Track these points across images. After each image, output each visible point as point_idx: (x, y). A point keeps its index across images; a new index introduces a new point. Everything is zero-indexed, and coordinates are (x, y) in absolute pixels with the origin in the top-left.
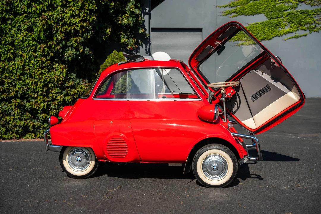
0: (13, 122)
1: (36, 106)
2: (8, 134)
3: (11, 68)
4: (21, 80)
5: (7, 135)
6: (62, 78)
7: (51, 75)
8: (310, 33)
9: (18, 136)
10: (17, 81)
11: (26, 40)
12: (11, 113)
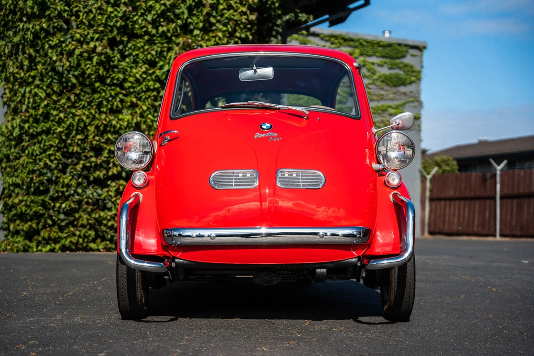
3: (118, 126)
11: (144, 79)
12: (107, 204)
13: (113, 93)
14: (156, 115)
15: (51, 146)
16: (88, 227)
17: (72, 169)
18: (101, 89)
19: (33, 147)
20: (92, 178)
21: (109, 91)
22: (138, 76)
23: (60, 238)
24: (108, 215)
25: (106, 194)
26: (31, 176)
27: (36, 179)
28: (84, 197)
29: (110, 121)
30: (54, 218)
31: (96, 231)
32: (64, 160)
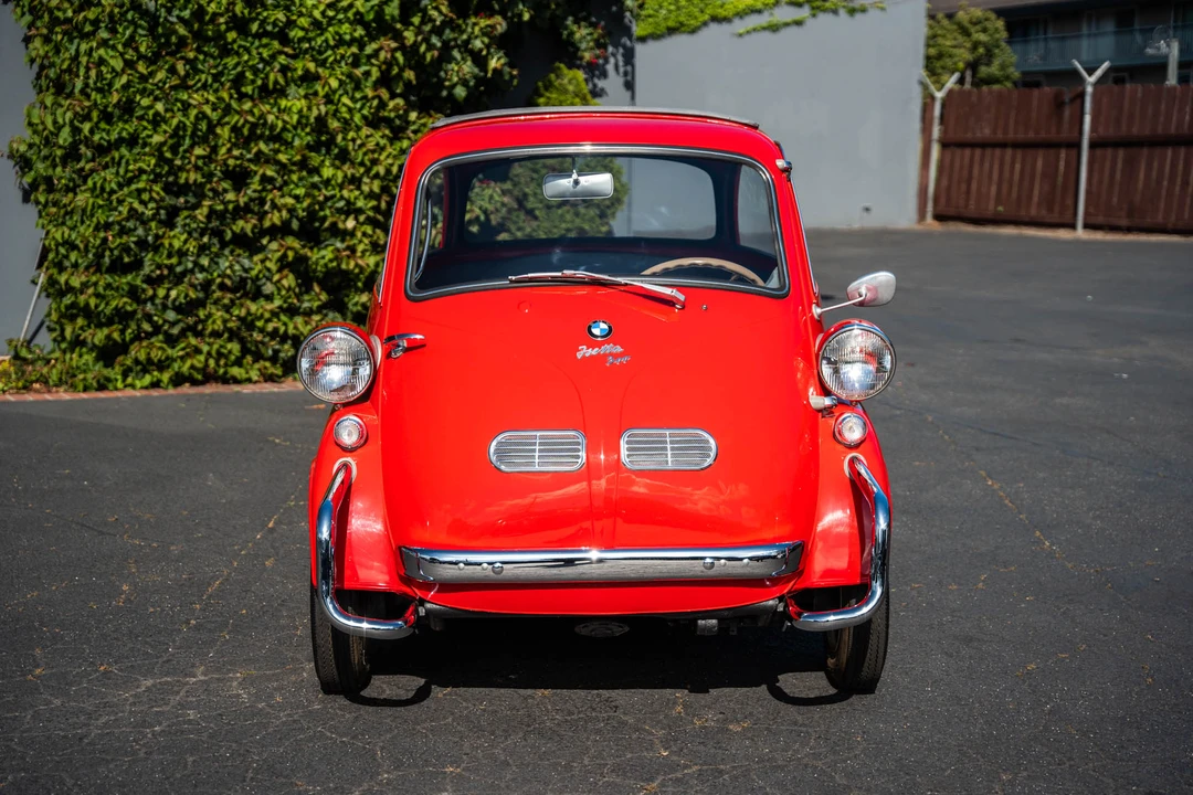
1: (352, 263)
3: (280, 124)
4: (305, 168)
8: (814, 16)
9: (278, 372)
10: (292, 172)
11: (331, 19)
12: (263, 288)
13: (265, 54)
14: (358, 95)
15: (141, 171)
16: (226, 335)
17: (186, 218)
18: (240, 46)
19: (103, 174)
20: (229, 235)
21: (257, 48)
22: (317, 14)
23: (170, 360)
24: (266, 310)
25: (259, 267)
26: (102, 235)
27: (114, 242)
28: (215, 274)
29: (262, 116)
30: (156, 318)
31: (242, 341)
32: (170, 200)
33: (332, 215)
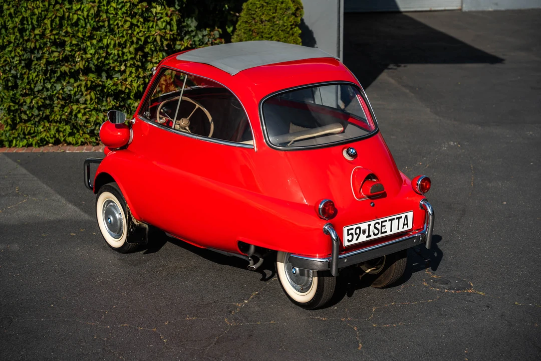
0: (84, 114)
1: (124, 87)
2: (76, 136)
3: (75, 17)
4: (95, 39)
5: (74, 138)
6: (169, 35)
7: (149, 27)
9: (94, 140)
10: (87, 41)
12: (80, 100)
16: (62, 122)
17: (36, 64)
20: (59, 74)
23: (36, 133)
24: (81, 109)
25: (75, 89)
28: (55, 92)
30: (28, 113)
31: (72, 125)
32: (27, 56)
33: (113, 63)
